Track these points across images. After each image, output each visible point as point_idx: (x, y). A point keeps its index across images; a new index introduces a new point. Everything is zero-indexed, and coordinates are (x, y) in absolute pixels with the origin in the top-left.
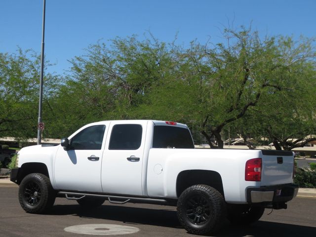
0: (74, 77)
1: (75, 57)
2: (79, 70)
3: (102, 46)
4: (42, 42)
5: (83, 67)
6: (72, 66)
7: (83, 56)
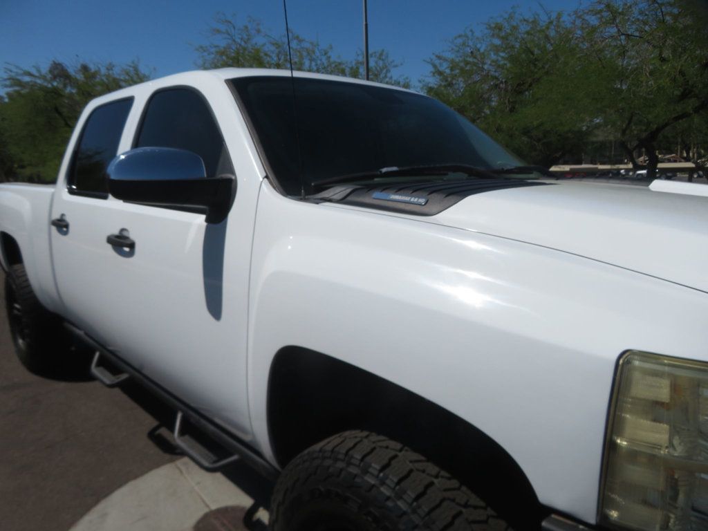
0: (433, 81)
1: (433, 54)
2: (440, 73)
3: (469, 34)
4: (364, 23)
5: (445, 67)
6: (431, 69)
7: (443, 51)
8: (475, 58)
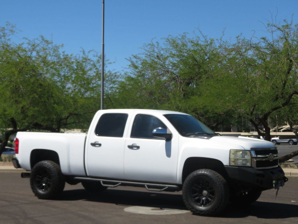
0: (132, 73)
1: (132, 55)
2: (136, 67)
3: (156, 45)
4: (102, 43)
5: (139, 64)
6: (130, 63)
7: (139, 54)
8: (159, 59)
